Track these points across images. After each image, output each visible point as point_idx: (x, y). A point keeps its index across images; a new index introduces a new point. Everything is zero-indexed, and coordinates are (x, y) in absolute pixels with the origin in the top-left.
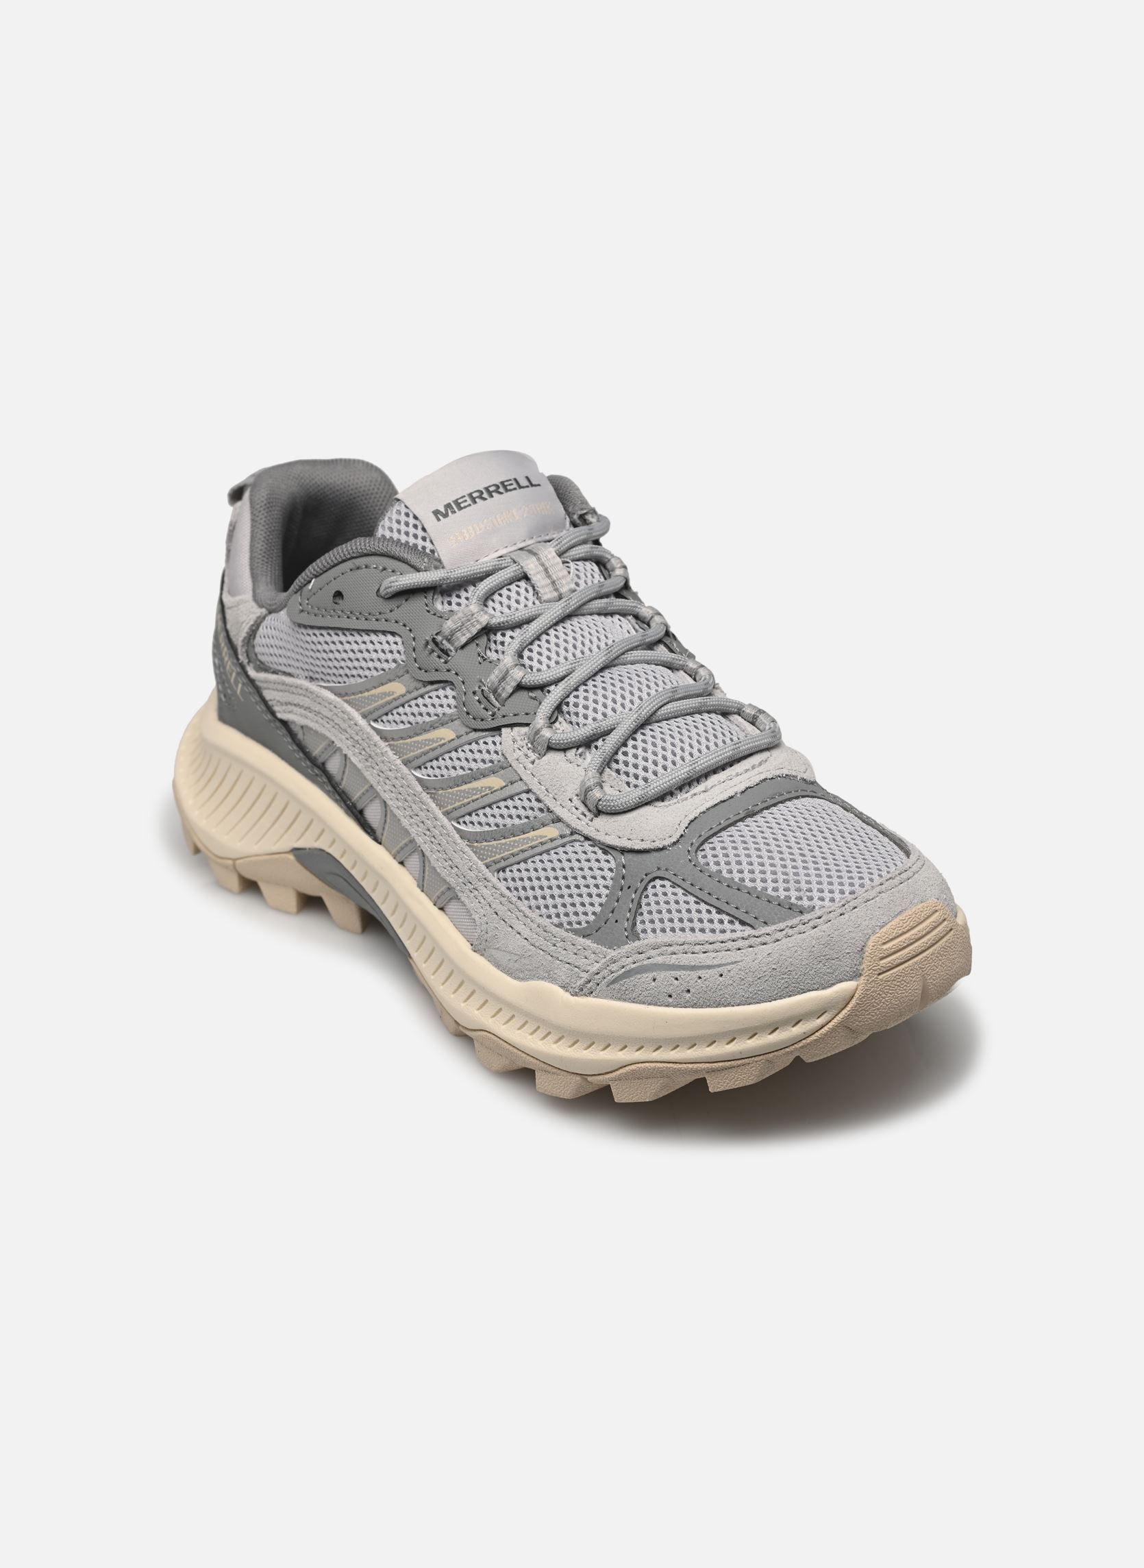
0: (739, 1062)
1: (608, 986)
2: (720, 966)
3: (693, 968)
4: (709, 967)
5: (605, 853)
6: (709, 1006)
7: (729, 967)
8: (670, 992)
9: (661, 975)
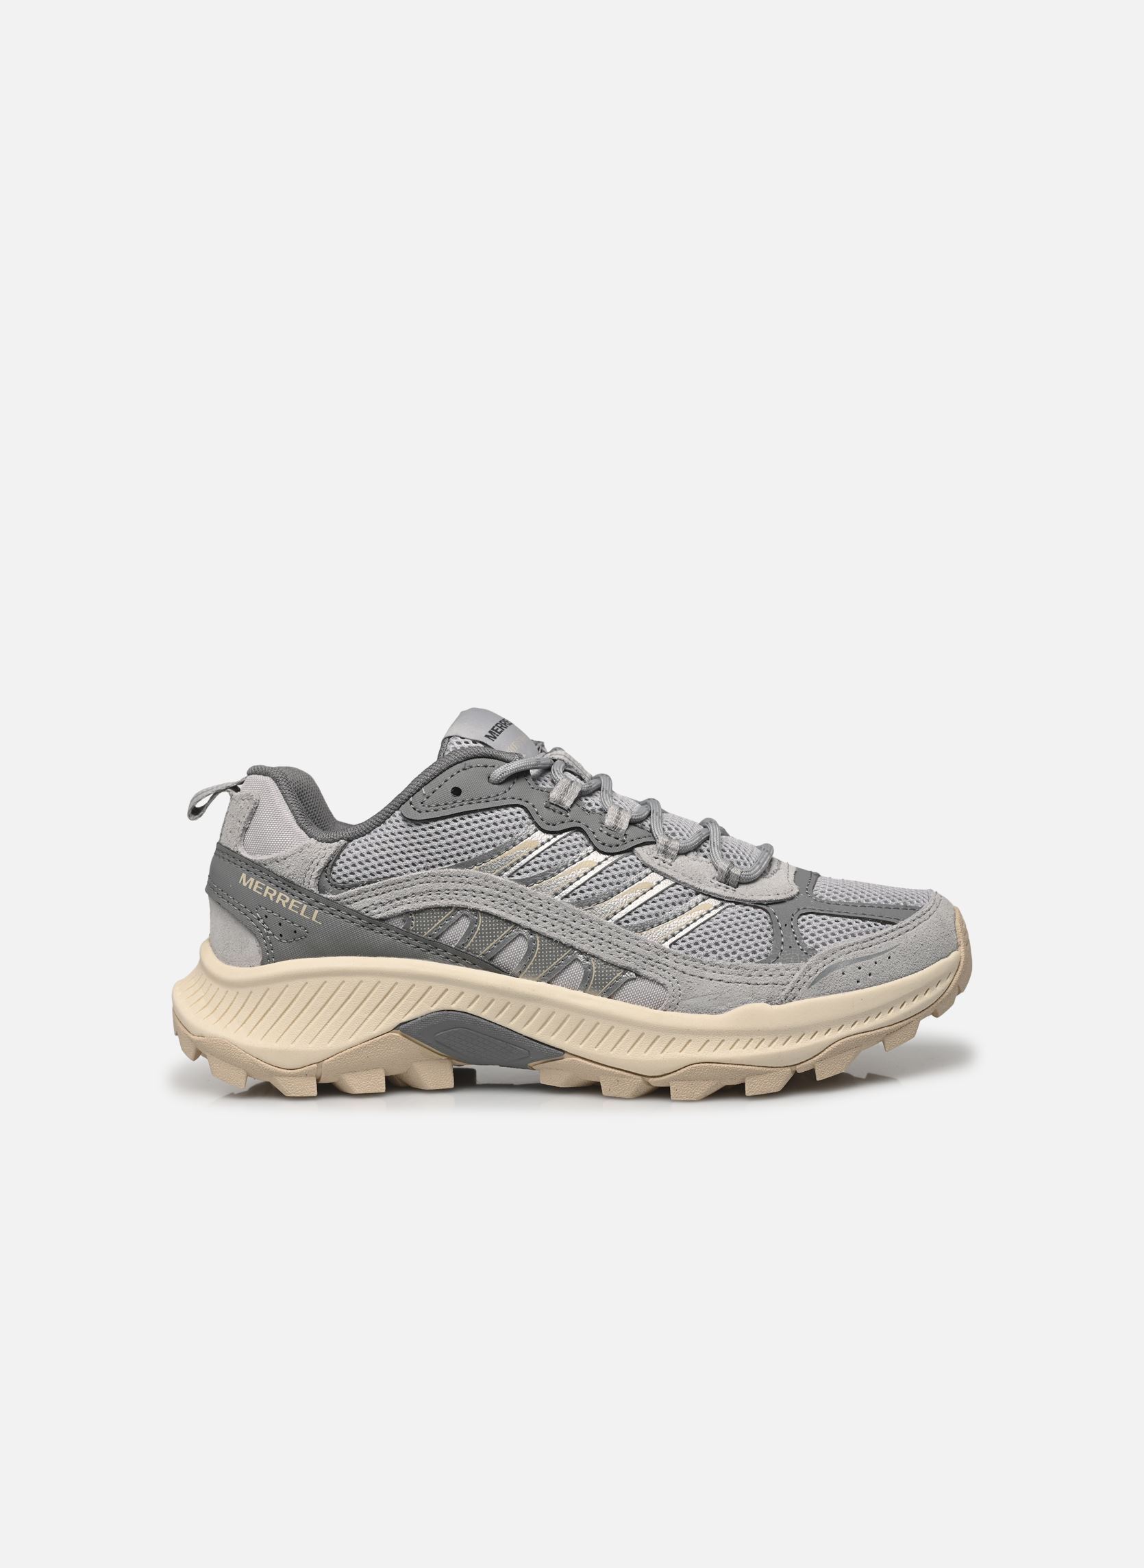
0: (905, 1022)
1: (809, 987)
2: (886, 951)
3: (868, 958)
4: (879, 954)
5: (755, 907)
6: (887, 982)
7: (894, 950)
8: (858, 978)
9: (848, 969)
